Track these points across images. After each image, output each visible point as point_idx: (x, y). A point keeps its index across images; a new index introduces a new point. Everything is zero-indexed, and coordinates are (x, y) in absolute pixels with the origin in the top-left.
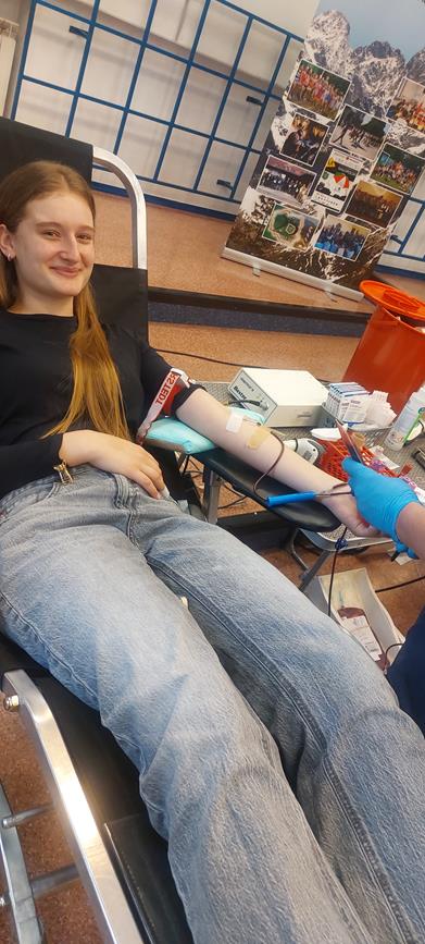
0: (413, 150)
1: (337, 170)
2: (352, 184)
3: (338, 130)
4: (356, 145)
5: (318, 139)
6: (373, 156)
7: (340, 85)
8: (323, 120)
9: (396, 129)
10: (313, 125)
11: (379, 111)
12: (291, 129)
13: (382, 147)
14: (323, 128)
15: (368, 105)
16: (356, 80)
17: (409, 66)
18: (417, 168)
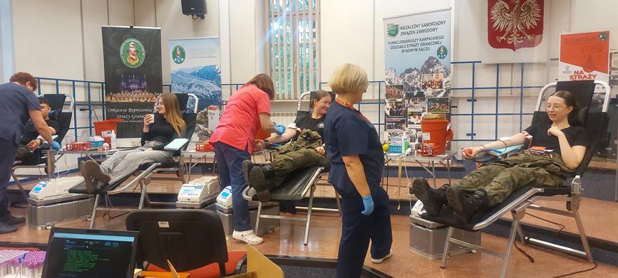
0: (439, 96)
1: (413, 114)
2: (421, 117)
3: (407, 101)
4: (416, 103)
5: (401, 107)
6: (425, 104)
7: (400, 87)
8: (400, 100)
9: (428, 92)
10: (397, 103)
11: (418, 89)
13: (426, 100)
14: (401, 102)
15: (413, 89)
16: (404, 83)
17: (422, 70)
18: (444, 101)
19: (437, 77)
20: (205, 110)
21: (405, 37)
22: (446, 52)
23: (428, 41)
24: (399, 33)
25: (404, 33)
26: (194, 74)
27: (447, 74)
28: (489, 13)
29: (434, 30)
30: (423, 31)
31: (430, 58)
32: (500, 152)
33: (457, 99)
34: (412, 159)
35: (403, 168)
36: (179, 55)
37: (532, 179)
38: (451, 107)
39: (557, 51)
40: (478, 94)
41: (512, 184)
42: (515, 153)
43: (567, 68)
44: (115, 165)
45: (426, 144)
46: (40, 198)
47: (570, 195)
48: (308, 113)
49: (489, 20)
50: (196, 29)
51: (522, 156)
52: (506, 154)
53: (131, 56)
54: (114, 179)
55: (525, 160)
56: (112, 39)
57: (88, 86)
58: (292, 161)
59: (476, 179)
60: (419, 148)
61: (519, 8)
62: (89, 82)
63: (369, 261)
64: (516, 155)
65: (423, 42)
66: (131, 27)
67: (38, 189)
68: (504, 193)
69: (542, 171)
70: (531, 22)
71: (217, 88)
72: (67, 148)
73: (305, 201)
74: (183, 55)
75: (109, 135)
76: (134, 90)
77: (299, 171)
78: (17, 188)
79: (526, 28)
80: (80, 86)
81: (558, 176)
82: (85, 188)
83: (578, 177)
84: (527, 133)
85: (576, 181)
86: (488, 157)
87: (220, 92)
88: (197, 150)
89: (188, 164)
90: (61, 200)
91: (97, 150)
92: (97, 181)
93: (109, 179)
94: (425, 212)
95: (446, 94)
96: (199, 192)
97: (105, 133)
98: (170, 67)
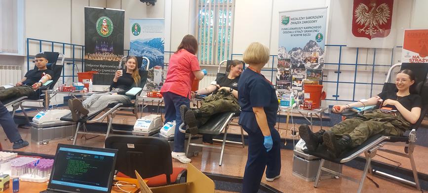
0: (315, 68)
1: (296, 80)
2: (302, 82)
3: (292, 70)
4: (298, 72)
5: (288, 74)
6: (305, 73)
7: (288, 60)
8: (288, 69)
9: (308, 65)
10: (285, 71)
11: (301, 62)
12: (280, 74)
13: (306, 70)
14: (288, 71)
15: (297, 62)
16: (291, 57)
17: (304, 50)
18: (319, 72)
19: (315, 54)
20: (152, 68)
21: (294, 26)
22: (322, 37)
23: (310, 29)
24: (290, 23)
25: (293, 23)
26: (146, 43)
27: (322, 53)
28: (354, 12)
29: (314, 22)
30: (306, 22)
31: (311, 41)
32: (360, 110)
33: (327, 71)
34: (297, 111)
35: (290, 117)
36: (137, 30)
37: (383, 129)
38: (323, 76)
39: (401, 41)
40: (343, 68)
41: (368, 133)
42: (370, 111)
43: (408, 54)
44: (92, 103)
45: (307, 101)
46: (40, 122)
47: (408, 142)
48: (224, 75)
49: (354, 17)
50: (149, 13)
51: (375, 113)
52: (363, 111)
53: (104, 28)
54: (91, 113)
55: (377, 116)
56: (91, 16)
57: (73, 47)
58: (213, 107)
59: (343, 128)
60: (301, 104)
61: (375, 10)
62: (74, 45)
63: (265, 180)
64: (371, 112)
65: (306, 29)
66: (105, 8)
67: (39, 117)
68: (363, 138)
69: (389, 125)
70: (383, 20)
71: (161, 54)
72: (59, 90)
73: (221, 136)
74: (139, 30)
75: (88, 82)
76: (104, 52)
77: (218, 114)
78: (23, 115)
79: (379, 24)
80: (67, 47)
81: (400, 128)
82: (71, 118)
83: (414, 130)
84: (379, 98)
85: (413, 132)
86: (351, 113)
87: (163, 57)
88: (148, 96)
89: (141, 105)
90: (54, 125)
91: (79, 92)
92: (80, 113)
93: (88, 112)
94: (306, 148)
95: (320, 67)
96: (149, 125)
97: (85, 81)
98: (129, 38)
